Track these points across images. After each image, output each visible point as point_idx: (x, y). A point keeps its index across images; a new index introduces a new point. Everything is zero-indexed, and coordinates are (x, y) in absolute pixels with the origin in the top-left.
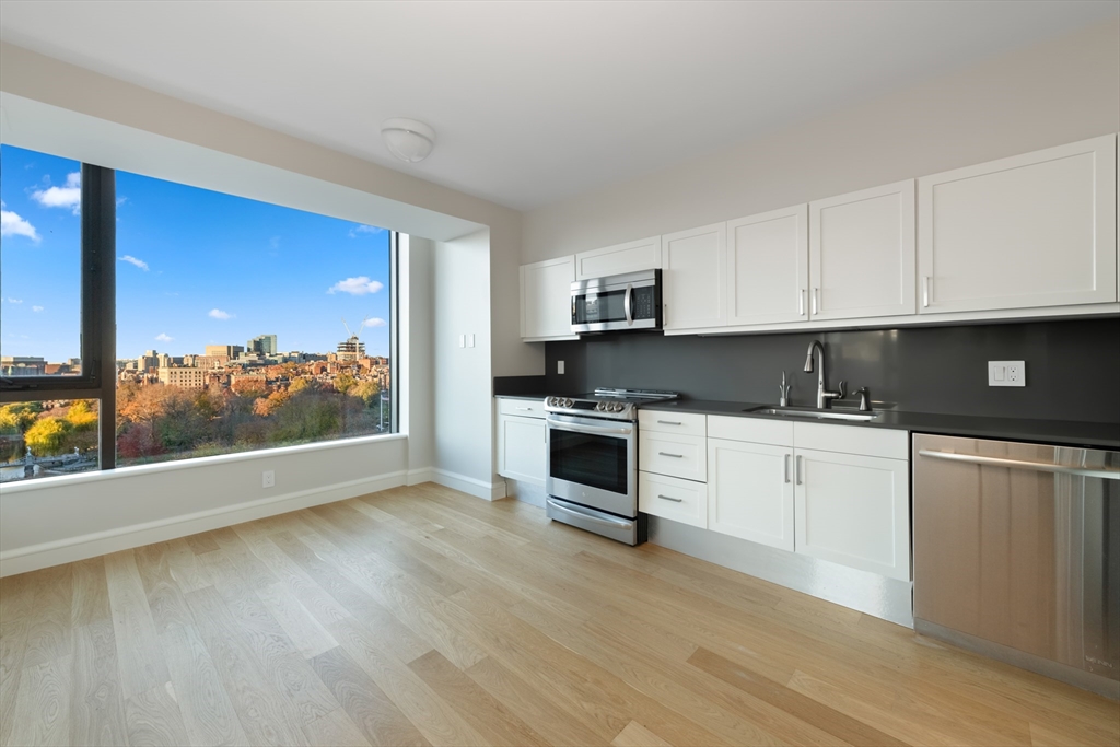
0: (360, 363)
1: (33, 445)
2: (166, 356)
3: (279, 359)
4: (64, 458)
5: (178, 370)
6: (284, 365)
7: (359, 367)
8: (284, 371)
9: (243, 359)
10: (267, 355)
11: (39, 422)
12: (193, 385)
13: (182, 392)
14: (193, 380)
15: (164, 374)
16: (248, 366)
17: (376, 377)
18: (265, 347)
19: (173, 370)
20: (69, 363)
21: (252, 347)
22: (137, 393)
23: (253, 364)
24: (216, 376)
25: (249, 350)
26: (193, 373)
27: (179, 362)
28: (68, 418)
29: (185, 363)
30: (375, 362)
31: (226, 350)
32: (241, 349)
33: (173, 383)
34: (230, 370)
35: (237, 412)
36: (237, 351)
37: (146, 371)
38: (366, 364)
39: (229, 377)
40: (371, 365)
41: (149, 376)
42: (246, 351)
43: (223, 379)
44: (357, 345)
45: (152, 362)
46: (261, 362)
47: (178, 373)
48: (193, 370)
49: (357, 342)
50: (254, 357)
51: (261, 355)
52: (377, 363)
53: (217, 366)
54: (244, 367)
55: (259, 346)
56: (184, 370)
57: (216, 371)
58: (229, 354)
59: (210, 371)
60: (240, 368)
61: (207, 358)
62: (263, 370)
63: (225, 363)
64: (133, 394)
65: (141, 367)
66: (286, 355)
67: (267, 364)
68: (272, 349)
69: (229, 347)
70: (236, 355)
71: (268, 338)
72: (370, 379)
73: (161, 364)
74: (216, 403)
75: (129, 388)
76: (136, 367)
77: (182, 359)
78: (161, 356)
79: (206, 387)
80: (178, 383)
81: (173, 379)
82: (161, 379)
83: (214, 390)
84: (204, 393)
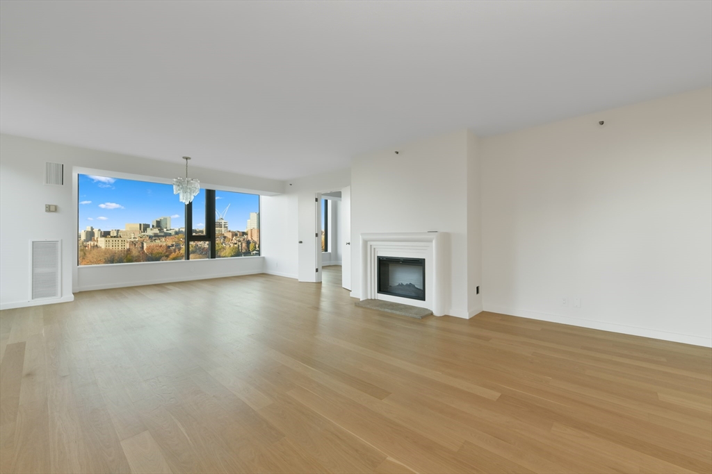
0: (225, 235)
2: (99, 230)
3: (172, 232)
5: (110, 239)
6: (177, 236)
7: (225, 237)
8: (176, 240)
9: (150, 232)
10: (165, 230)
12: (120, 249)
13: (114, 253)
14: (120, 246)
15: (101, 241)
16: (152, 237)
17: (236, 244)
18: (163, 224)
19: (107, 239)
21: (155, 225)
22: (87, 254)
23: (156, 236)
24: (134, 243)
25: (153, 226)
26: (120, 241)
27: (106, 234)
29: (111, 235)
31: (138, 226)
32: (148, 226)
33: (108, 248)
34: (142, 239)
36: (146, 227)
37: (87, 240)
38: (229, 235)
39: (143, 244)
40: (233, 236)
41: (92, 243)
42: (151, 227)
43: (138, 246)
44: (223, 224)
45: (90, 235)
46: (162, 234)
47: (111, 241)
48: (120, 239)
49: (223, 221)
50: (156, 231)
51: (161, 230)
52: (236, 235)
53: (133, 237)
54: (150, 237)
55: (159, 224)
56: (114, 239)
57: (133, 240)
58: (140, 229)
59: (129, 240)
60: (148, 238)
61: (126, 232)
62: (163, 239)
63: (138, 235)
64: (85, 254)
65: (83, 238)
66: (177, 230)
67: (167, 235)
68: (168, 226)
69: (140, 225)
70: (145, 230)
71: (166, 219)
72: (232, 245)
73: (96, 236)
74: (136, 260)
76: (80, 237)
77: (110, 232)
78: (96, 231)
79: (129, 250)
80: (111, 247)
81: (108, 245)
82: (99, 244)
83: (134, 252)
84: (128, 254)
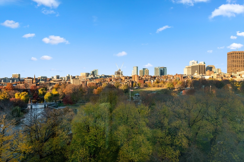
0: (122, 78)
1: (46, 99)
2: (71, 76)
3: (99, 77)
4: (51, 103)
5: (75, 80)
6: (100, 79)
7: (121, 79)
8: (100, 81)
9: (90, 77)
10: (96, 76)
11: (47, 93)
12: (78, 84)
13: (76, 86)
14: (78, 83)
15: (72, 81)
17: (126, 83)
18: (95, 73)
19: (74, 80)
20: (51, 78)
21: (92, 73)
22: (66, 86)
23: (92, 78)
24: (83, 82)
25: (91, 74)
26: (78, 81)
27: (74, 78)
28: (52, 92)
29: (76, 78)
30: (126, 78)
31: (85, 74)
33: (74, 84)
34: (87, 80)
35: (90, 93)
36: (88, 75)
37: (67, 80)
38: (123, 78)
39: (87, 82)
40: (125, 79)
41: (68, 81)
42: (90, 74)
43: (85, 83)
44: (121, 72)
45: (68, 78)
46: (94, 78)
47: (75, 81)
48: (78, 80)
49: (120, 71)
50: (92, 76)
51: (94, 76)
52: (127, 78)
53: (83, 79)
54: (90, 79)
55: (93, 73)
56: (76, 80)
57: (83, 80)
58: (86, 75)
59: (82, 80)
61: (81, 77)
62: (95, 80)
63: (85, 78)
64: (65, 86)
65: (66, 79)
66: (101, 76)
67: (96, 78)
68: (97, 74)
69: (86, 73)
70: (88, 76)
71: (96, 71)
72: (125, 83)
73: (70, 78)
74: (84, 90)
75: (64, 85)
76: (65, 79)
77: (75, 77)
78: (70, 76)
79: (81, 85)
80: (75, 84)
81: (74, 82)
82: (71, 82)
83: (83, 86)
84: (81, 87)
